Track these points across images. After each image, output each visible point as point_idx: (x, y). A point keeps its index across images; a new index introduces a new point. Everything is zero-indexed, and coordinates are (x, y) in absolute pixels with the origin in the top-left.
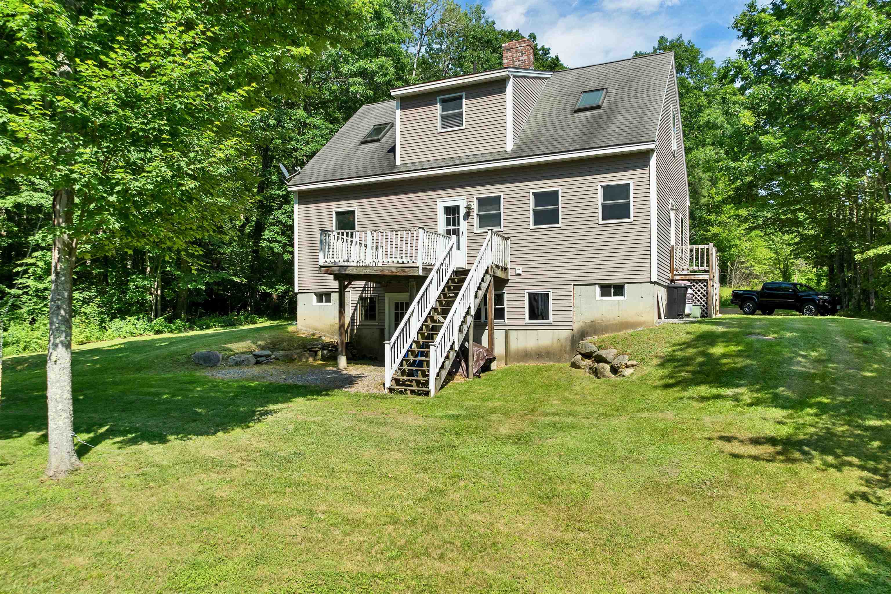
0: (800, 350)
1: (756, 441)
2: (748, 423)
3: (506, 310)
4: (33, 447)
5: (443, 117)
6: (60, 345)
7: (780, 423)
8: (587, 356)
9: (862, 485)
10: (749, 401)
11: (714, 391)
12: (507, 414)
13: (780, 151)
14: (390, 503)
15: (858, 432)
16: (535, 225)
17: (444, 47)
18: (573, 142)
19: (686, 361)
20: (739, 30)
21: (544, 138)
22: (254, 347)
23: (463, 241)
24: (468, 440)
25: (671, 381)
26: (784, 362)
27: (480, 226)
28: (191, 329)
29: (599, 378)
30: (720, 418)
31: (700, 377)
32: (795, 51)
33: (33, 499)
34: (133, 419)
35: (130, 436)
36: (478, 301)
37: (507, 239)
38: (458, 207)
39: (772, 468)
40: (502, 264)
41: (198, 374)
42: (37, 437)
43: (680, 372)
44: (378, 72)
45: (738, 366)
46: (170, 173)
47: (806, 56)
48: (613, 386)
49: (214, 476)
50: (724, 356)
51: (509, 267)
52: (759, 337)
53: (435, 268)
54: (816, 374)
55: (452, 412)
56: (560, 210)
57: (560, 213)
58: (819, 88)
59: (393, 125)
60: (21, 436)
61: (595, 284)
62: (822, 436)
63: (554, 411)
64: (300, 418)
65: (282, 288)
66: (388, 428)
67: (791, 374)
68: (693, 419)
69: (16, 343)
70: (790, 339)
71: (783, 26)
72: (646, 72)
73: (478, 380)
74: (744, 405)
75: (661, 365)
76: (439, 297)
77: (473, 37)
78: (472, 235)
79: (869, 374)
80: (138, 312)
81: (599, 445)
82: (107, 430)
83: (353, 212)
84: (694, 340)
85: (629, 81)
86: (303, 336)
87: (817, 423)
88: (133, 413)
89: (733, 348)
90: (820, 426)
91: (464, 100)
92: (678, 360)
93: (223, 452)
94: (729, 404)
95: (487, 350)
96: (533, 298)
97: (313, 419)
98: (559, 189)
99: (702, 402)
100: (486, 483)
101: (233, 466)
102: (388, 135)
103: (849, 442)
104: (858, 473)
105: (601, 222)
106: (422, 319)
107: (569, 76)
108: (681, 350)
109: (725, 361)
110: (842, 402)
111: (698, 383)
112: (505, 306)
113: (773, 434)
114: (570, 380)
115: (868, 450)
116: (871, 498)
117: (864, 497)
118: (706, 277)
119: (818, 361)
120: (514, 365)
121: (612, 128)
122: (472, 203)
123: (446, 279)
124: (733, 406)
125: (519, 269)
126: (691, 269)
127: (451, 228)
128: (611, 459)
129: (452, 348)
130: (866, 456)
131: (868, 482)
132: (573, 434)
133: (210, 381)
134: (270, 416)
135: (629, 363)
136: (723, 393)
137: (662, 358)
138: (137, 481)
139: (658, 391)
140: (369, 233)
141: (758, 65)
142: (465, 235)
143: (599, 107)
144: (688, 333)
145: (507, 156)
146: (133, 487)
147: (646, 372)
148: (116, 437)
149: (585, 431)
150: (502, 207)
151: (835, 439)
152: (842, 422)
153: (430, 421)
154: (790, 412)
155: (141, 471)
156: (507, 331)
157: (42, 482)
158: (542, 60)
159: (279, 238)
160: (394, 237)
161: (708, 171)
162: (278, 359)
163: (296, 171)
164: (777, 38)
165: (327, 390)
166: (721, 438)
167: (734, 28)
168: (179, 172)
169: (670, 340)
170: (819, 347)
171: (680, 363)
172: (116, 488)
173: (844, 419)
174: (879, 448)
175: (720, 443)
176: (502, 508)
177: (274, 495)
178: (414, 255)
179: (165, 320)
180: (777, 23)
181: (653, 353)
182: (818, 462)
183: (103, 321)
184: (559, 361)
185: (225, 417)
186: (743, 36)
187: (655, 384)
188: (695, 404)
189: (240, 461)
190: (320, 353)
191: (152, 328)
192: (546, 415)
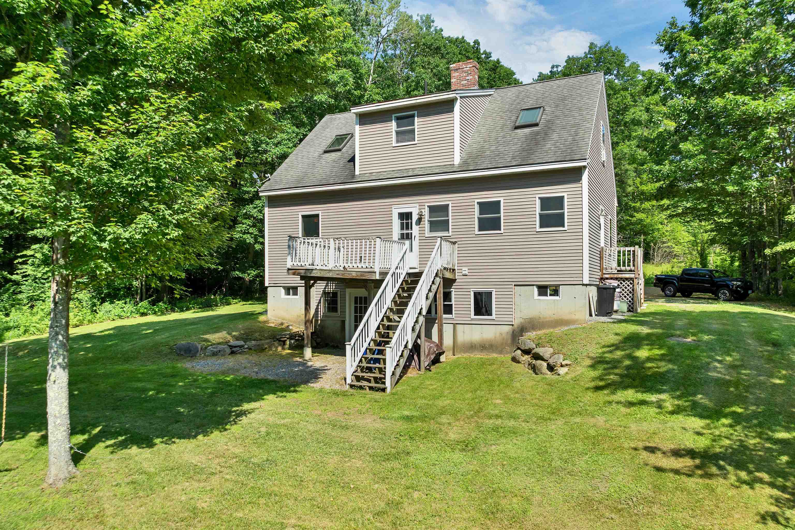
0: (717, 355)
1: (677, 453)
2: (669, 434)
3: (453, 306)
4: (34, 450)
5: (398, 133)
6: (58, 367)
7: (699, 434)
8: (527, 352)
9: (772, 504)
10: (670, 408)
11: (640, 396)
12: (455, 414)
13: (698, 157)
14: (351, 516)
15: (768, 445)
16: (479, 230)
17: (398, 52)
18: (513, 158)
19: (615, 364)
20: (662, 45)
21: (488, 153)
22: (229, 337)
23: (416, 243)
24: (421, 446)
25: (602, 383)
26: (702, 368)
27: (431, 231)
28: (173, 311)
29: (536, 374)
30: (645, 426)
31: (628, 381)
32: (711, 68)
33: (35, 509)
34: (123, 419)
35: (120, 438)
36: (429, 302)
37: (454, 243)
38: (411, 213)
39: (691, 483)
40: (450, 266)
41: (179, 365)
42: (37, 438)
43: (609, 374)
44: (339, 83)
45: (661, 370)
46: (156, 225)
47: (721, 73)
48: (550, 385)
49: (196, 484)
50: (649, 359)
51: (456, 268)
52: (680, 339)
53: (391, 273)
54: (730, 381)
55: (406, 413)
56: (502, 218)
57: (502, 221)
58: (733, 103)
59: (352, 135)
60: (23, 437)
61: (533, 285)
62: (736, 449)
63: (497, 412)
64: (272, 420)
65: (253, 273)
66: (349, 432)
67: (707, 381)
68: (621, 426)
69: (17, 327)
70: (707, 343)
71: (701, 45)
72: (578, 91)
73: (429, 373)
74: (666, 412)
75: (593, 367)
76: (394, 298)
77: (424, 44)
78: (423, 239)
79: (778, 381)
80: (125, 297)
81: (538, 453)
82: (100, 432)
83: (317, 216)
84: (621, 342)
85: (564, 99)
86: (272, 325)
87: (732, 434)
88: (123, 413)
89: (657, 352)
90: (735, 438)
91: (416, 118)
92: (607, 363)
93: (204, 458)
94: (653, 410)
95: (437, 345)
96: (478, 296)
97: (282, 422)
98: (502, 199)
99: (629, 407)
100: (437, 496)
101: (213, 474)
102: (348, 145)
103: (760, 456)
104: (769, 491)
105: (538, 229)
106: (379, 319)
107: (510, 94)
108: (611, 352)
109: (649, 365)
110: (754, 412)
111: (626, 388)
112: (453, 302)
113: (692, 446)
114: (511, 376)
115: (777, 465)
116: (781, 519)
117: (774, 517)
118: (632, 276)
119: (733, 367)
120: (461, 356)
121: (549, 145)
122: (423, 211)
123: (400, 281)
124: (657, 413)
125: (465, 270)
126: (619, 268)
127: (405, 232)
128: (549, 470)
129: (406, 346)
130: (776, 472)
131: (777, 500)
132: (515, 441)
133: (190, 375)
134: (244, 417)
135: (564, 363)
136: (648, 399)
137: (592, 358)
138: (126, 489)
139: (590, 393)
140: (332, 240)
141: (679, 77)
142: (417, 238)
143: (536, 125)
144: (617, 334)
145: (455, 169)
146: (124, 497)
147: (579, 373)
148: (107, 439)
149: (525, 438)
150: (450, 214)
151: (748, 453)
152: (753, 434)
153: (387, 423)
154: (708, 421)
155: (130, 479)
156: (455, 325)
157: (43, 490)
158: (485, 63)
159: (251, 231)
160: (354, 244)
161: (633, 163)
162: (250, 349)
163: (266, 178)
164: (695, 56)
165: (294, 386)
166: (646, 449)
167: (656, 43)
168: (164, 222)
169: (600, 341)
170: (733, 351)
171: (609, 366)
172: (108, 498)
173: (756, 431)
174: (788, 463)
175: (645, 455)
176: (452, 524)
177: (249, 506)
178: (372, 261)
179: (149, 302)
180: (695, 42)
181: (585, 354)
182: (733, 478)
183: (94, 305)
184: (501, 352)
185: (204, 418)
186: (665, 50)
187: (587, 386)
188: (623, 410)
189: (219, 468)
190: (288, 342)
191: (138, 311)
192: (490, 417)
